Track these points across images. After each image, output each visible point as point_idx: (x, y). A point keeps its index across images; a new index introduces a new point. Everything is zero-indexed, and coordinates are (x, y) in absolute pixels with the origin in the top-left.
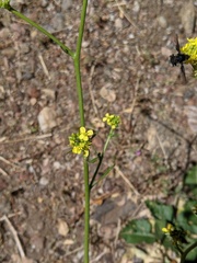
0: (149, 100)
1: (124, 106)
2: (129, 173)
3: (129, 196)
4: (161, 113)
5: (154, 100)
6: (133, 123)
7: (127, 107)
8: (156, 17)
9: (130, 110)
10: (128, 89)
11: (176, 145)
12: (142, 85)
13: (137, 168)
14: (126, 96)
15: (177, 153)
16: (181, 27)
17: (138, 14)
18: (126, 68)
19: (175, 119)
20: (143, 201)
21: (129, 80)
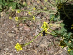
0: (33, 46)
1: (35, 53)
2: (54, 53)
3: (60, 53)
4: (37, 43)
5: (33, 44)
6: (39, 51)
7: (35, 52)
8: (10, 43)
9: (36, 52)
10: (30, 52)
11: (46, 39)
12: (29, 48)
13: (52, 50)
14: (32, 53)
15: (48, 39)
16: (13, 37)
17: (9, 49)
18: (24, 52)
19: (39, 39)
20: (62, 49)
21: (27, 52)
